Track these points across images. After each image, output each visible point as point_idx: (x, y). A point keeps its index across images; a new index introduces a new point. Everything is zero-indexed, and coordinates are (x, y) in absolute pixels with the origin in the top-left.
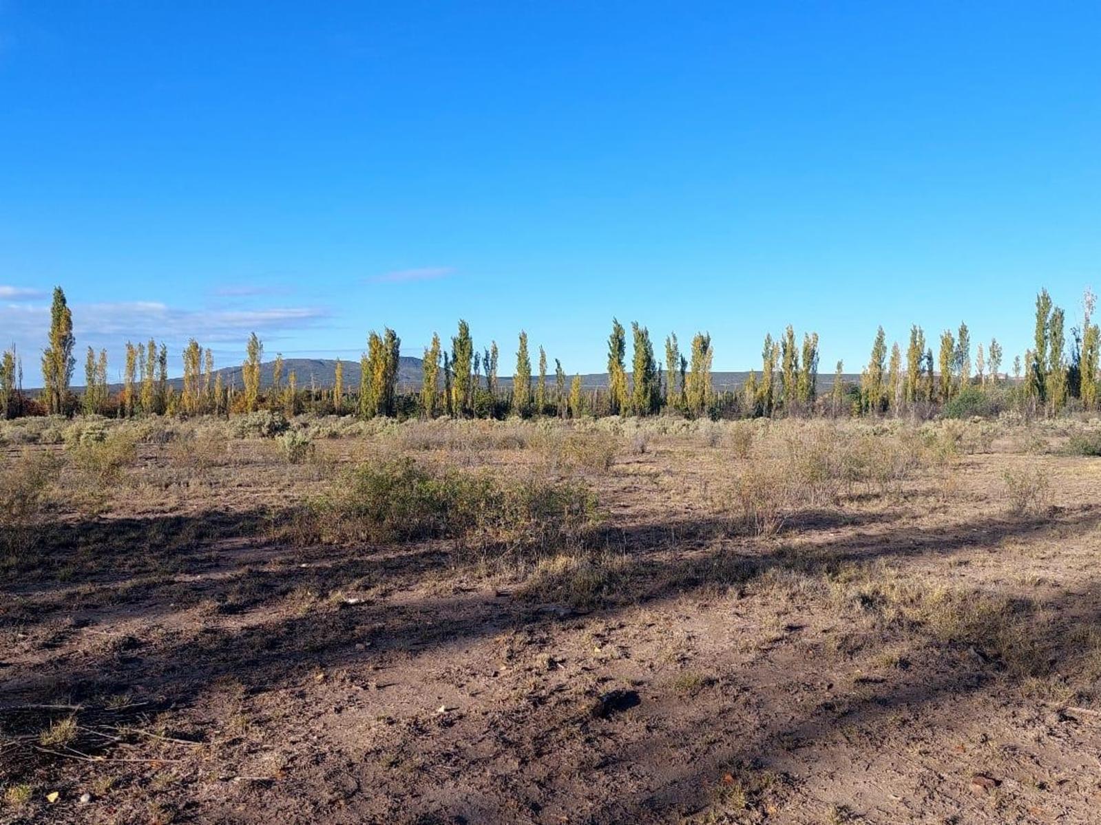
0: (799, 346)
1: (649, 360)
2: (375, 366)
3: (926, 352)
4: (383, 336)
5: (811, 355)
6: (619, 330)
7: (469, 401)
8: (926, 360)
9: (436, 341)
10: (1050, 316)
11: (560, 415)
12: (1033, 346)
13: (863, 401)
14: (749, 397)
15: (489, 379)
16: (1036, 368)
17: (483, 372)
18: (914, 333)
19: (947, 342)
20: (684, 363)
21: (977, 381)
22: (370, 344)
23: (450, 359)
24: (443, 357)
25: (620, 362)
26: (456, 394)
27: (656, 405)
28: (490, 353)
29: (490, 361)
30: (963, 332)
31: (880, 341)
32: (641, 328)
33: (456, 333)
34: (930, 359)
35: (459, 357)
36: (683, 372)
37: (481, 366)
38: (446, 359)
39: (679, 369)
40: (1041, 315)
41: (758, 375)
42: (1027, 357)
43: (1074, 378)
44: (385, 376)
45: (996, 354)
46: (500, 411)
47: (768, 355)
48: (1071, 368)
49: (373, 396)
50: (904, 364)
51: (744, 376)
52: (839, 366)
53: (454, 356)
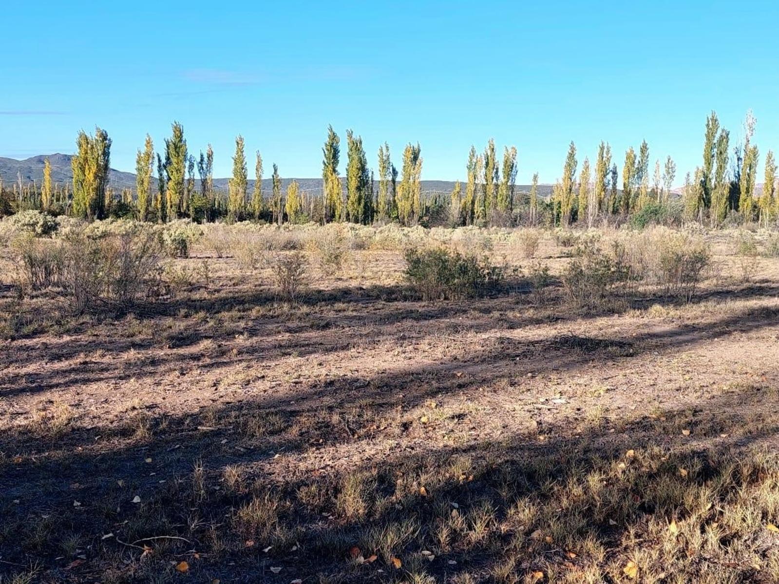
0: (500, 160)
1: (363, 169)
2: (87, 167)
3: (611, 167)
4: (93, 136)
5: (510, 168)
6: (334, 137)
7: (185, 204)
8: (611, 174)
9: (149, 143)
10: (718, 136)
11: (277, 221)
12: (702, 164)
13: (555, 212)
14: (455, 208)
15: (204, 182)
16: (704, 184)
17: (197, 176)
18: (602, 148)
19: (630, 158)
20: (395, 172)
21: (653, 194)
22: (80, 145)
23: (164, 161)
24: (156, 159)
25: (334, 171)
26: (171, 196)
27: (368, 215)
28: (206, 159)
29: (206, 162)
30: (644, 149)
31: (571, 156)
32: (355, 136)
33: (170, 136)
34: (615, 173)
35: (174, 160)
36: (394, 181)
37: (196, 169)
38: (160, 161)
39: (390, 178)
40: (710, 136)
41: (463, 186)
42: (697, 173)
43: (734, 192)
44: (96, 176)
45: (670, 170)
46: (214, 214)
47: (472, 167)
48: (732, 184)
49: (85, 197)
50: (594, 177)
51: (452, 185)
52: (535, 178)
53: (168, 159)
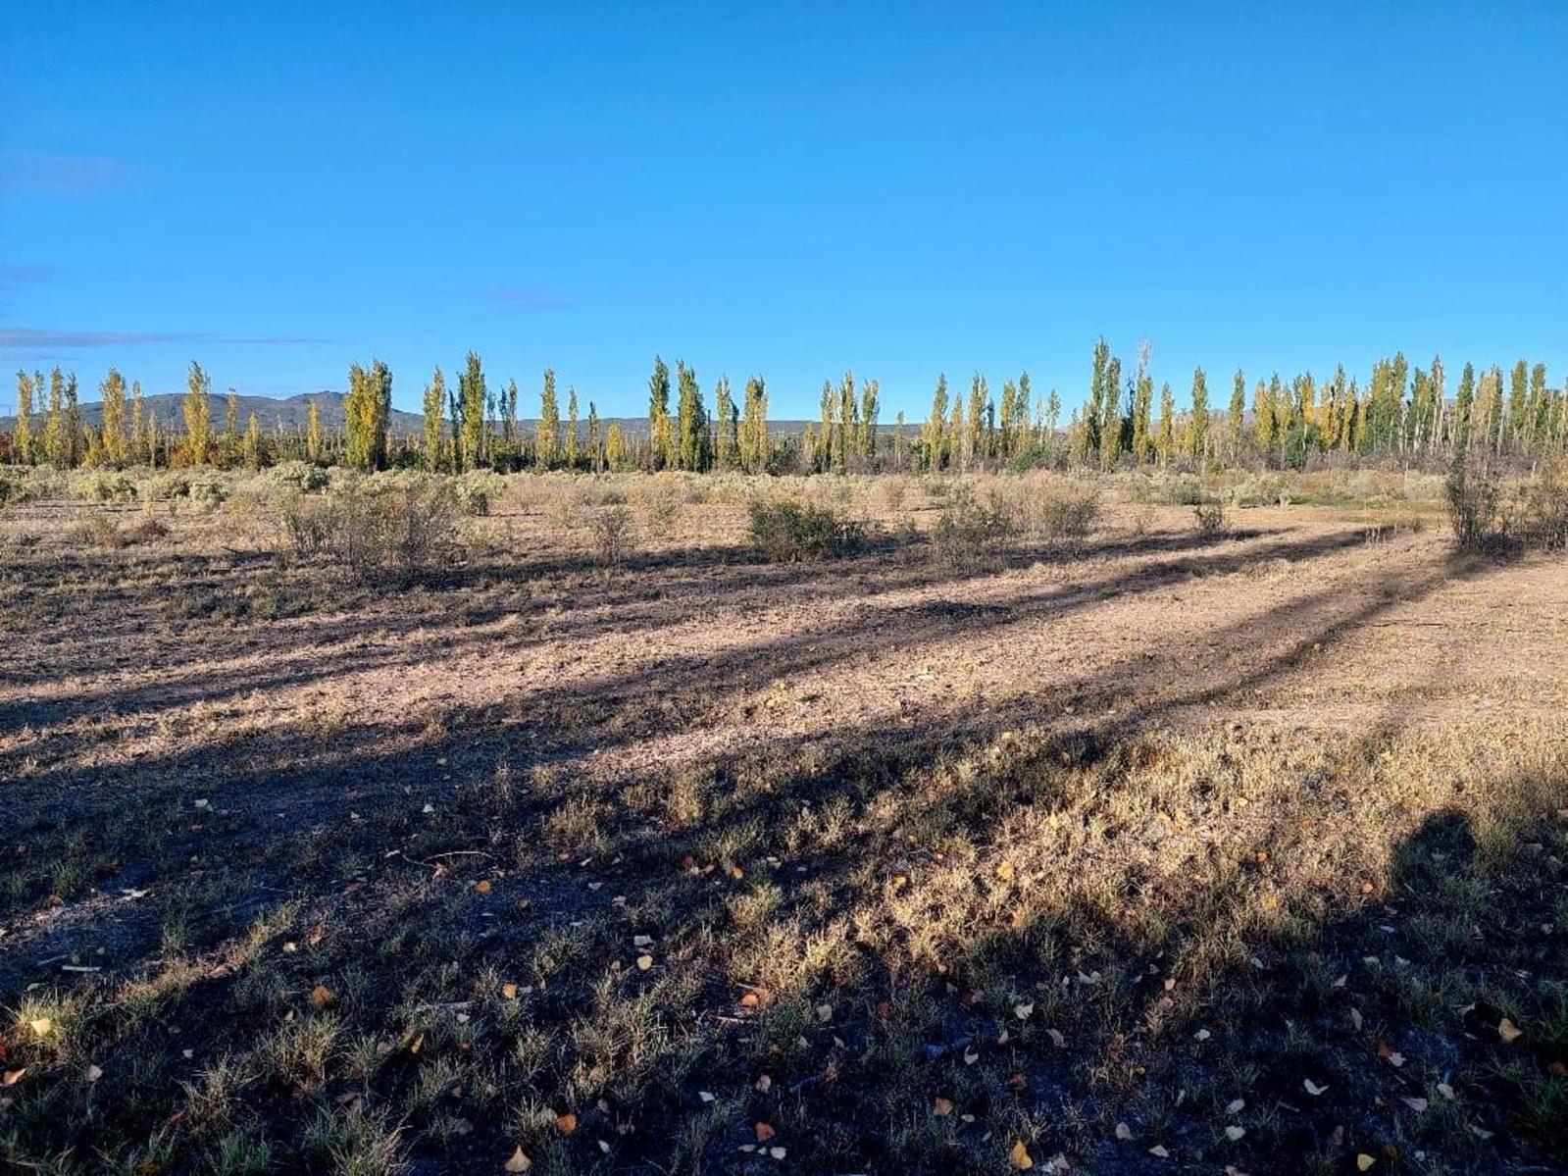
0: (858, 396)
1: (698, 406)
2: (362, 407)
3: (987, 403)
4: (370, 369)
5: (871, 405)
6: (662, 370)
7: (484, 450)
8: (987, 411)
9: (438, 378)
10: (1107, 365)
11: (595, 470)
12: (1091, 399)
13: (923, 456)
14: (808, 452)
15: (507, 424)
16: (1092, 421)
17: (499, 417)
18: (977, 382)
19: (1008, 391)
20: (736, 411)
21: (1036, 433)
22: (354, 381)
23: (457, 400)
24: (448, 397)
25: (664, 409)
26: (468, 443)
27: (705, 461)
28: (508, 393)
29: (509, 400)
30: (1024, 382)
31: (942, 390)
32: (687, 368)
33: (465, 370)
34: (991, 409)
35: (470, 398)
36: (734, 420)
37: (497, 409)
38: (452, 399)
39: (730, 418)
40: (1098, 368)
41: (817, 426)
42: (1084, 409)
43: (1127, 432)
44: (374, 418)
45: (1054, 406)
46: (520, 463)
47: (826, 404)
48: (1124, 420)
49: (360, 446)
50: (967, 414)
51: (800, 425)
52: (900, 416)
53: (462, 396)
